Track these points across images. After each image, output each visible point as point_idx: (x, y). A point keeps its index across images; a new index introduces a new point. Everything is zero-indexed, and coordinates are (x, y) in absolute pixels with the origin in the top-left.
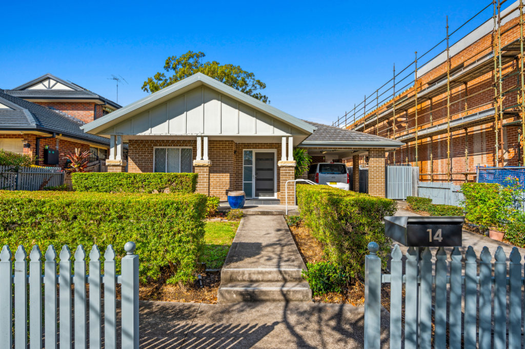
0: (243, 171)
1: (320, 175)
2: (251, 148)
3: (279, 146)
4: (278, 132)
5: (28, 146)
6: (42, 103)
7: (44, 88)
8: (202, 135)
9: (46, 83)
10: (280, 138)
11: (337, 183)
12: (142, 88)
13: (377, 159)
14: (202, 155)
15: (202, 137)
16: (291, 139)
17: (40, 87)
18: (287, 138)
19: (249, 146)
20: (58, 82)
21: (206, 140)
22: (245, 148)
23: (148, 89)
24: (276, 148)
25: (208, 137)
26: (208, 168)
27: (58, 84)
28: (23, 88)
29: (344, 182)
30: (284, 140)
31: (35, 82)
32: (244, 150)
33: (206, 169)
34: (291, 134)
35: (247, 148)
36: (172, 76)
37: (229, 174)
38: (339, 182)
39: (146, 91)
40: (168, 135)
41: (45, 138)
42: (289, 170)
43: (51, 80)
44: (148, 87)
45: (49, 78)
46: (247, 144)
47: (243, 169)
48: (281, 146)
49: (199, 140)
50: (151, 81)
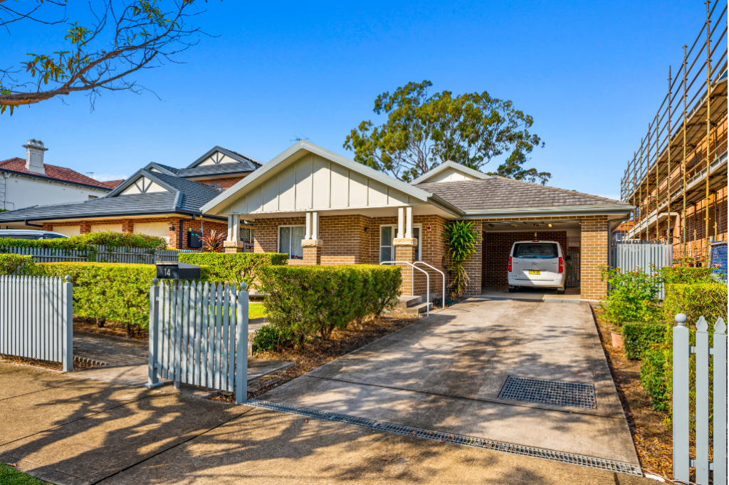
0: (380, 253)
1: (514, 260)
2: (389, 223)
3: (395, 220)
4: (394, 202)
5: (173, 229)
6: (204, 181)
7: (213, 163)
8: (311, 210)
9: (215, 157)
10: (396, 209)
11: (541, 273)
12: (344, 146)
13: (594, 233)
14: (311, 233)
15: (311, 212)
16: (409, 210)
17: (209, 162)
18: (405, 208)
19: (386, 220)
20: (225, 155)
21: (315, 215)
22: (382, 224)
23: (351, 146)
24: (420, 222)
25: (318, 212)
26: (316, 249)
27: (226, 157)
28: (195, 165)
29: (555, 272)
30: (401, 211)
31: (205, 157)
32: (381, 226)
33: (314, 250)
34: (409, 203)
35: (385, 224)
36: (386, 123)
37: (354, 257)
38: (544, 270)
39: (349, 149)
40: (278, 212)
41: (189, 220)
42: (406, 250)
43: (219, 154)
44: (351, 143)
45: (217, 152)
46: (385, 218)
47: (380, 250)
48: (397, 220)
49: (308, 216)
50: (354, 133)
